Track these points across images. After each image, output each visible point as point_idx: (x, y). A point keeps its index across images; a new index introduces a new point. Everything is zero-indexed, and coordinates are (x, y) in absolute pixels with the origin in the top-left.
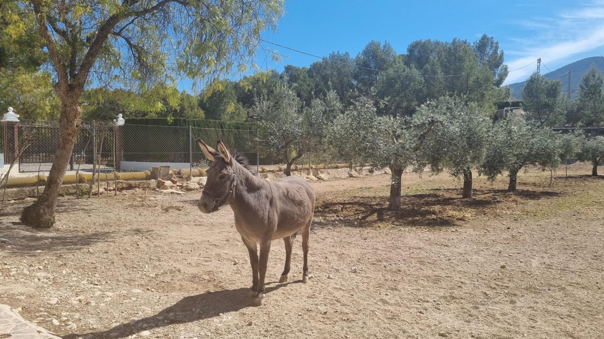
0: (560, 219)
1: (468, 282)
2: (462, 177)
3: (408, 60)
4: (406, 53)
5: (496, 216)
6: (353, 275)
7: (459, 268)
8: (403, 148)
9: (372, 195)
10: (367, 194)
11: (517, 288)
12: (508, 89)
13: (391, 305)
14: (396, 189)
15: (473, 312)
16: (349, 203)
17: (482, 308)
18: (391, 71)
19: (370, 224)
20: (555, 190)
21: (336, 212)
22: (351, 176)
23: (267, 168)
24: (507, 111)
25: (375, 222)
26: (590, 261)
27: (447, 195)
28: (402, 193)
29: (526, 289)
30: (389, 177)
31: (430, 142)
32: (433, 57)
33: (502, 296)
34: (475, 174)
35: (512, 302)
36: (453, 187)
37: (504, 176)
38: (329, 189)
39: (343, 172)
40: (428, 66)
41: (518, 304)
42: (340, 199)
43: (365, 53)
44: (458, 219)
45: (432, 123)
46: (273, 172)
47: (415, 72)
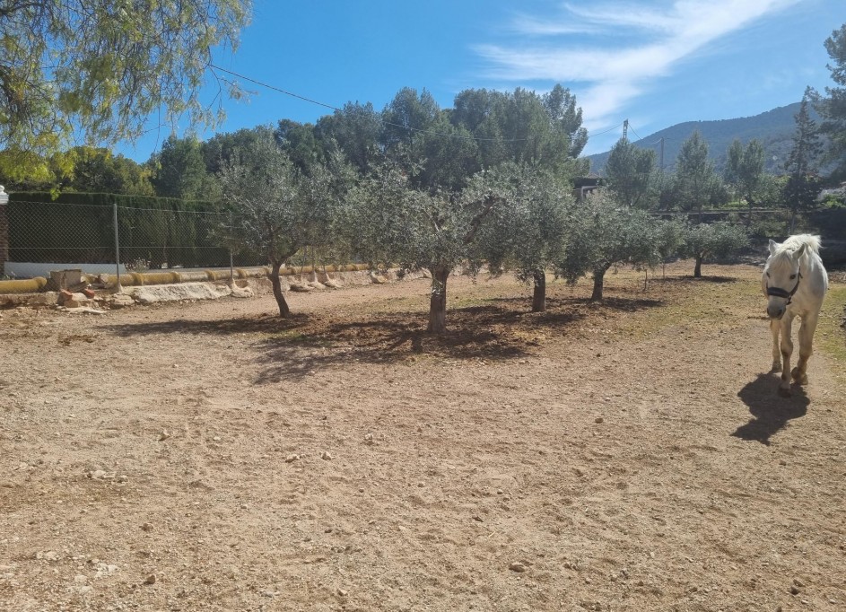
0: (664, 339)
1: (549, 451)
2: (532, 281)
3: (455, 116)
4: (452, 107)
5: (581, 337)
6: (366, 449)
7: (534, 427)
8: (449, 238)
9: (405, 309)
10: (397, 308)
11: (624, 458)
12: (587, 161)
13: (427, 506)
14: (438, 301)
15: (564, 510)
16: (370, 324)
17: (576, 502)
18: (432, 132)
19: (399, 357)
20: (653, 297)
21: (349, 338)
22: (375, 282)
23: (247, 271)
24: (586, 191)
25: (408, 353)
26: (719, 404)
27: (511, 308)
28: (448, 306)
29: (639, 459)
30: (429, 282)
31: (487, 230)
32: (489, 114)
33: (604, 475)
34: (549, 277)
35: (622, 486)
36: (519, 296)
37: (587, 279)
38: (342, 302)
39: (362, 276)
40: (482, 126)
41: (631, 489)
42: (357, 318)
43: (396, 104)
44: (528, 344)
45: (491, 200)
46: (257, 277)
47: (465, 133)
